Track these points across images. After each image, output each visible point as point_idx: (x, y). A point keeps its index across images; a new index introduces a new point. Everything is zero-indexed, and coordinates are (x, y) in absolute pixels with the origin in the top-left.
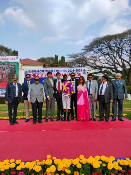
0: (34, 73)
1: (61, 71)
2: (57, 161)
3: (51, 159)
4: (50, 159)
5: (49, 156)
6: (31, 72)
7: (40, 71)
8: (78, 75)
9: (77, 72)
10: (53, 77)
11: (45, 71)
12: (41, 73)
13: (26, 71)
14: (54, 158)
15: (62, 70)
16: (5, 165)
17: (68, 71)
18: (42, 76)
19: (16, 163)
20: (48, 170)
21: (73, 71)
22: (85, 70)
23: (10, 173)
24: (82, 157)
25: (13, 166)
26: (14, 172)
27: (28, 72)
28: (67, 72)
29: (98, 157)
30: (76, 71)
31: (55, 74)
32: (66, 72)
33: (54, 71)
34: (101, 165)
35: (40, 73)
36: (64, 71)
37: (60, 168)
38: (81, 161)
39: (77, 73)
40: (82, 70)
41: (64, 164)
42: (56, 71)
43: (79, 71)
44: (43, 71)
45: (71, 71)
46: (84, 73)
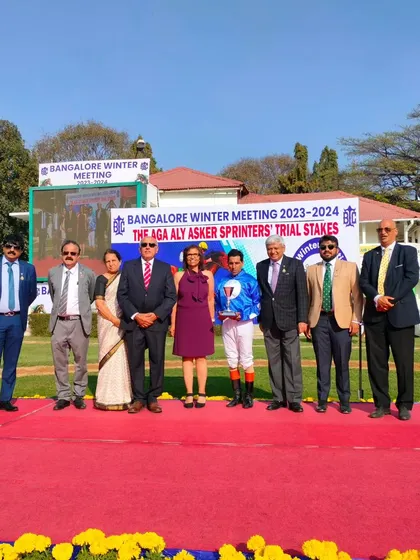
0: (149, 224)
1: (253, 216)
6: (137, 221)
7: (172, 218)
9: (319, 218)
11: (189, 219)
12: (175, 223)
15: (255, 212)
17: (280, 214)
21: (300, 213)
22: (350, 209)
27: (126, 220)
28: (278, 219)
30: (314, 215)
32: (270, 219)
33: (226, 217)
35: (169, 224)
36: (264, 214)
40: (341, 211)
42: (230, 217)
43: (327, 212)
44: (180, 217)
45: (294, 213)
46: (349, 222)
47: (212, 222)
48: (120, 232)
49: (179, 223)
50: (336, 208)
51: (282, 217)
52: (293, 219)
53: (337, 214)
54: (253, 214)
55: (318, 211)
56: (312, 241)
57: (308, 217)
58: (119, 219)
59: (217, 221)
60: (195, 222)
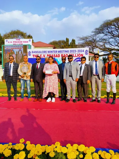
0: (37, 53)
1: (63, 52)
4: (23, 143)
5: (22, 140)
6: (34, 52)
7: (43, 52)
8: (79, 55)
9: (79, 52)
10: (55, 57)
11: (47, 52)
12: (44, 53)
17: (70, 51)
18: (44, 57)
20: (16, 156)
21: (75, 51)
22: (87, 50)
24: (58, 144)
27: (31, 52)
28: (69, 53)
29: (76, 146)
31: (57, 55)
32: (67, 53)
34: (78, 156)
35: (42, 53)
36: (66, 51)
37: (30, 155)
39: (78, 54)
42: (57, 52)
43: (81, 51)
44: (45, 52)
45: (73, 51)
46: (86, 54)
47: (53, 53)
48: (30, 55)
49: (45, 53)
50: (83, 50)
51: (70, 52)
52: (73, 53)
53: (84, 52)
54: (63, 51)
55: (79, 51)
56: (77, 58)
57: (77, 52)
58: (30, 52)
59: (54, 53)
60: (49, 53)
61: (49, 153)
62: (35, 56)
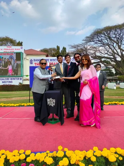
2: (69, 153)
3: (63, 150)
4: (61, 150)
5: (60, 148)
6: (36, 60)
13: (31, 60)
14: (66, 149)
16: (14, 156)
19: (25, 153)
20: (61, 163)
23: (20, 164)
24: (96, 148)
25: (23, 157)
26: (24, 164)
27: (33, 60)
29: (113, 149)
34: (117, 158)
37: (73, 161)
38: (95, 154)
41: (77, 156)
44: (47, 60)
59: (56, 61)
60: (51, 61)
61: (90, 158)
62: (37, 64)
